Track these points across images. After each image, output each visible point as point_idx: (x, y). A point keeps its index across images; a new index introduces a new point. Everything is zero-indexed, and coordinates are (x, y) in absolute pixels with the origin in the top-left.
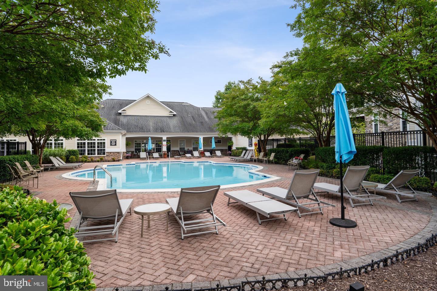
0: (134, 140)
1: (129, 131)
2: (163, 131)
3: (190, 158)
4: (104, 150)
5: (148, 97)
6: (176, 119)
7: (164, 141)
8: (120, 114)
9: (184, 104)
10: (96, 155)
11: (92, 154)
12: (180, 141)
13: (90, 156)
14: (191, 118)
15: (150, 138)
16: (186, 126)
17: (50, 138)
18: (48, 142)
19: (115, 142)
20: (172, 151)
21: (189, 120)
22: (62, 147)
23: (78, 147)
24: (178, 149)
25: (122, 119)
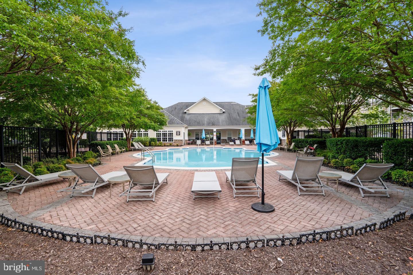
0: (195, 132)
1: (190, 125)
2: (213, 124)
3: (232, 145)
4: (172, 138)
5: (204, 100)
6: (225, 115)
7: (215, 132)
8: (186, 112)
9: (233, 103)
10: (168, 142)
11: (165, 141)
12: (228, 132)
13: (164, 142)
14: (237, 114)
15: (203, 130)
16: (231, 121)
17: (135, 130)
18: (134, 133)
19: (179, 133)
20: (222, 139)
21: (235, 115)
22: (148, 136)
23: (157, 136)
24: (226, 138)
25: (187, 117)
